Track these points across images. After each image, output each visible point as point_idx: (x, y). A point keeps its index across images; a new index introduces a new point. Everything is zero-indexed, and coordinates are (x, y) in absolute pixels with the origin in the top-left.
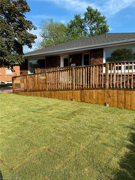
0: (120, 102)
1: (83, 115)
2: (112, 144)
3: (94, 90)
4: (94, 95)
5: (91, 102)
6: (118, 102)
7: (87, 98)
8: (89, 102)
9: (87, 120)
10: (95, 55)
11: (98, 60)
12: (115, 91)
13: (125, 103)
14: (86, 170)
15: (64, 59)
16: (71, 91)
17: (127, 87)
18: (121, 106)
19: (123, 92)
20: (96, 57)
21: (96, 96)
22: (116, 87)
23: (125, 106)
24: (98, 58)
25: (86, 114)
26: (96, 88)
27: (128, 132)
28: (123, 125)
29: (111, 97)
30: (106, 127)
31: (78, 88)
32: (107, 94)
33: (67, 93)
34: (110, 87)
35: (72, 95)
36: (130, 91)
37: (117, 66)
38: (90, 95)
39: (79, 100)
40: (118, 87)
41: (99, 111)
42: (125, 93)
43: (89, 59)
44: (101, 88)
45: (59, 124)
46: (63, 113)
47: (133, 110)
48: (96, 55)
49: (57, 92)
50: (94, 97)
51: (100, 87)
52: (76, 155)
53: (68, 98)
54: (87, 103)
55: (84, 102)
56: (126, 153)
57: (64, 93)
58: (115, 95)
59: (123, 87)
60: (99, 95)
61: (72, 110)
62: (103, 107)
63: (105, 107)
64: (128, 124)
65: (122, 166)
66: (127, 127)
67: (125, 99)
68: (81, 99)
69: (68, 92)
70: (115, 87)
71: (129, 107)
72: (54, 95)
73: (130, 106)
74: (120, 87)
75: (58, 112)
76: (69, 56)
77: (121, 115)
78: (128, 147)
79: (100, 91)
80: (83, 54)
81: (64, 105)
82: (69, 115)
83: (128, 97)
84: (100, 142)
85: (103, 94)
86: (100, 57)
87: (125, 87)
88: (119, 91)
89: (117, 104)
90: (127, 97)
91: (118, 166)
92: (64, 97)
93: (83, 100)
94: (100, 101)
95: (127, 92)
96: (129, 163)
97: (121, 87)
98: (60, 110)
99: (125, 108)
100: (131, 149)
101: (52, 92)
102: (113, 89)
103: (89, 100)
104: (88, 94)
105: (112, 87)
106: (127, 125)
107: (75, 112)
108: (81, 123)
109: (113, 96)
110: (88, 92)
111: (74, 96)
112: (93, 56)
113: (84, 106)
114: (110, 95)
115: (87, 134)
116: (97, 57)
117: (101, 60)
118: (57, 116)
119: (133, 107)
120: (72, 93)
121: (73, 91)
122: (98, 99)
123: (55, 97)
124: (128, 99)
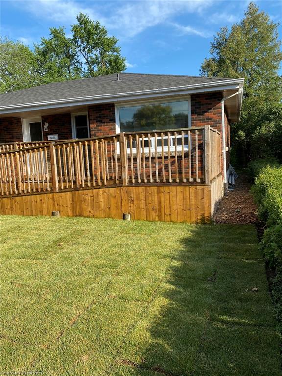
0: (151, 208)
1: (78, 243)
2: (136, 295)
3: (101, 190)
4: (102, 200)
5: (97, 214)
6: (147, 210)
7: (87, 209)
8: (91, 215)
9: (86, 253)
10: (99, 117)
11: (105, 128)
12: (141, 189)
13: (160, 210)
14: (84, 358)
15: (30, 124)
16: (51, 195)
17: (161, 181)
18: (154, 217)
19: (154, 189)
20: (100, 122)
21: (104, 201)
22: (143, 181)
23: (160, 216)
24: (104, 123)
25: (86, 241)
26: (104, 186)
27: (166, 266)
28: (157, 254)
29: (135, 202)
30: (126, 262)
31: (65, 187)
32: (126, 195)
33: (41, 200)
34: (130, 182)
35: (54, 204)
36: (167, 187)
37: (141, 139)
38: (92, 201)
39: (70, 213)
40: (146, 181)
41: (111, 232)
42: (159, 192)
43: (86, 125)
44: (115, 185)
45: (24, 272)
46: (31, 247)
47: (174, 223)
48: (101, 117)
49: (17, 199)
50: (102, 204)
51: (112, 183)
52: (62, 334)
53: (45, 211)
54: (88, 217)
55: (81, 215)
56: (162, 307)
57: (33, 200)
58: (142, 197)
59: (155, 181)
60: (112, 199)
61: (53, 236)
62: (120, 222)
63: (124, 223)
64: (166, 251)
65: (155, 333)
66: (165, 256)
67: (160, 203)
68: (73, 210)
69: (44, 198)
70: (140, 181)
71: (167, 218)
72: (9, 207)
73: (170, 215)
74: (149, 181)
75: (20, 245)
76: (41, 117)
77: (153, 235)
78: (166, 294)
79: (112, 190)
80: (74, 114)
81: (36, 228)
82: (46, 250)
83: (165, 199)
84: (114, 294)
85: (118, 196)
86: (110, 120)
87: (158, 180)
88: (148, 188)
89: (145, 214)
90: (162, 199)
91: (148, 334)
92: (34, 210)
93: (78, 213)
94: (113, 212)
95: (162, 189)
96: (168, 326)
97: (152, 181)
98: (25, 239)
99: (160, 220)
100: (172, 299)
101: (5, 200)
102: (137, 184)
104: (88, 199)
105: (136, 182)
106: (165, 253)
107: (60, 240)
108: (73, 261)
109: (138, 199)
110: (87, 195)
111: (58, 205)
112: (94, 120)
113: (81, 224)
114: (131, 197)
115: (87, 284)
116: (104, 121)
117: (112, 127)
118: (17, 255)
119: (174, 218)
120: (53, 199)
121: (56, 196)
122: (109, 208)
123: (12, 211)
124: (165, 203)
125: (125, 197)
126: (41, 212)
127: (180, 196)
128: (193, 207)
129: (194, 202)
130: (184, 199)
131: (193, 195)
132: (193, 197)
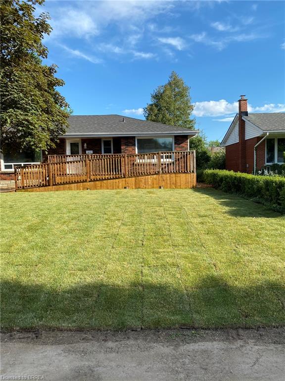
0: (172, 182)
3: (149, 176)
5: (147, 187)
6: (170, 184)
7: (142, 184)
12: (168, 175)
13: (176, 184)
15: (70, 143)
16: (124, 179)
17: (176, 172)
18: (173, 187)
19: (174, 175)
21: (151, 181)
23: (176, 187)
29: (165, 181)
33: (119, 182)
34: (163, 173)
35: (126, 183)
36: (179, 174)
38: (145, 181)
39: (134, 187)
40: (170, 172)
42: (175, 177)
44: (156, 174)
48: (128, 143)
49: (105, 181)
50: (150, 183)
53: (120, 187)
54: (143, 188)
55: (139, 188)
57: (114, 182)
58: (168, 179)
59: (174, 172)
60: (154, 180)
62: (159, 189)
67: (176, 181)
69: (120, 180)
72: (99, 185)
73: (180, 185)
76: (81, 140)
79: (155, 176)
80: (103, 140)
85: (157, 178)
86: (132, 145)
88: (171, 175)
89: (169, 186)
90: (177, 179)
93: (137, 187)
94: (155, 186)
95: (177, 175)
97: (172, 172)
101: (97, 182)
102: (166, 173)
103: (145, 186)
104: (143, 181)
109: (166, 179)
110: (142, 178)
112: (123, 144)
114: (163, 179)
116: (129, 145)
117: (134, 148)
119: (182, 186)
120: (125, 181)
121: (127, 179)
122: (153, 184)
123: (101, 187)
124: (178, 181)
125: (161, 179)
126: (118, 187)
127: (184, 178)
128: (189, 182)
129: (190, 180)
130: (186, 179)
131: (189, 177)
132: (189, 179)
